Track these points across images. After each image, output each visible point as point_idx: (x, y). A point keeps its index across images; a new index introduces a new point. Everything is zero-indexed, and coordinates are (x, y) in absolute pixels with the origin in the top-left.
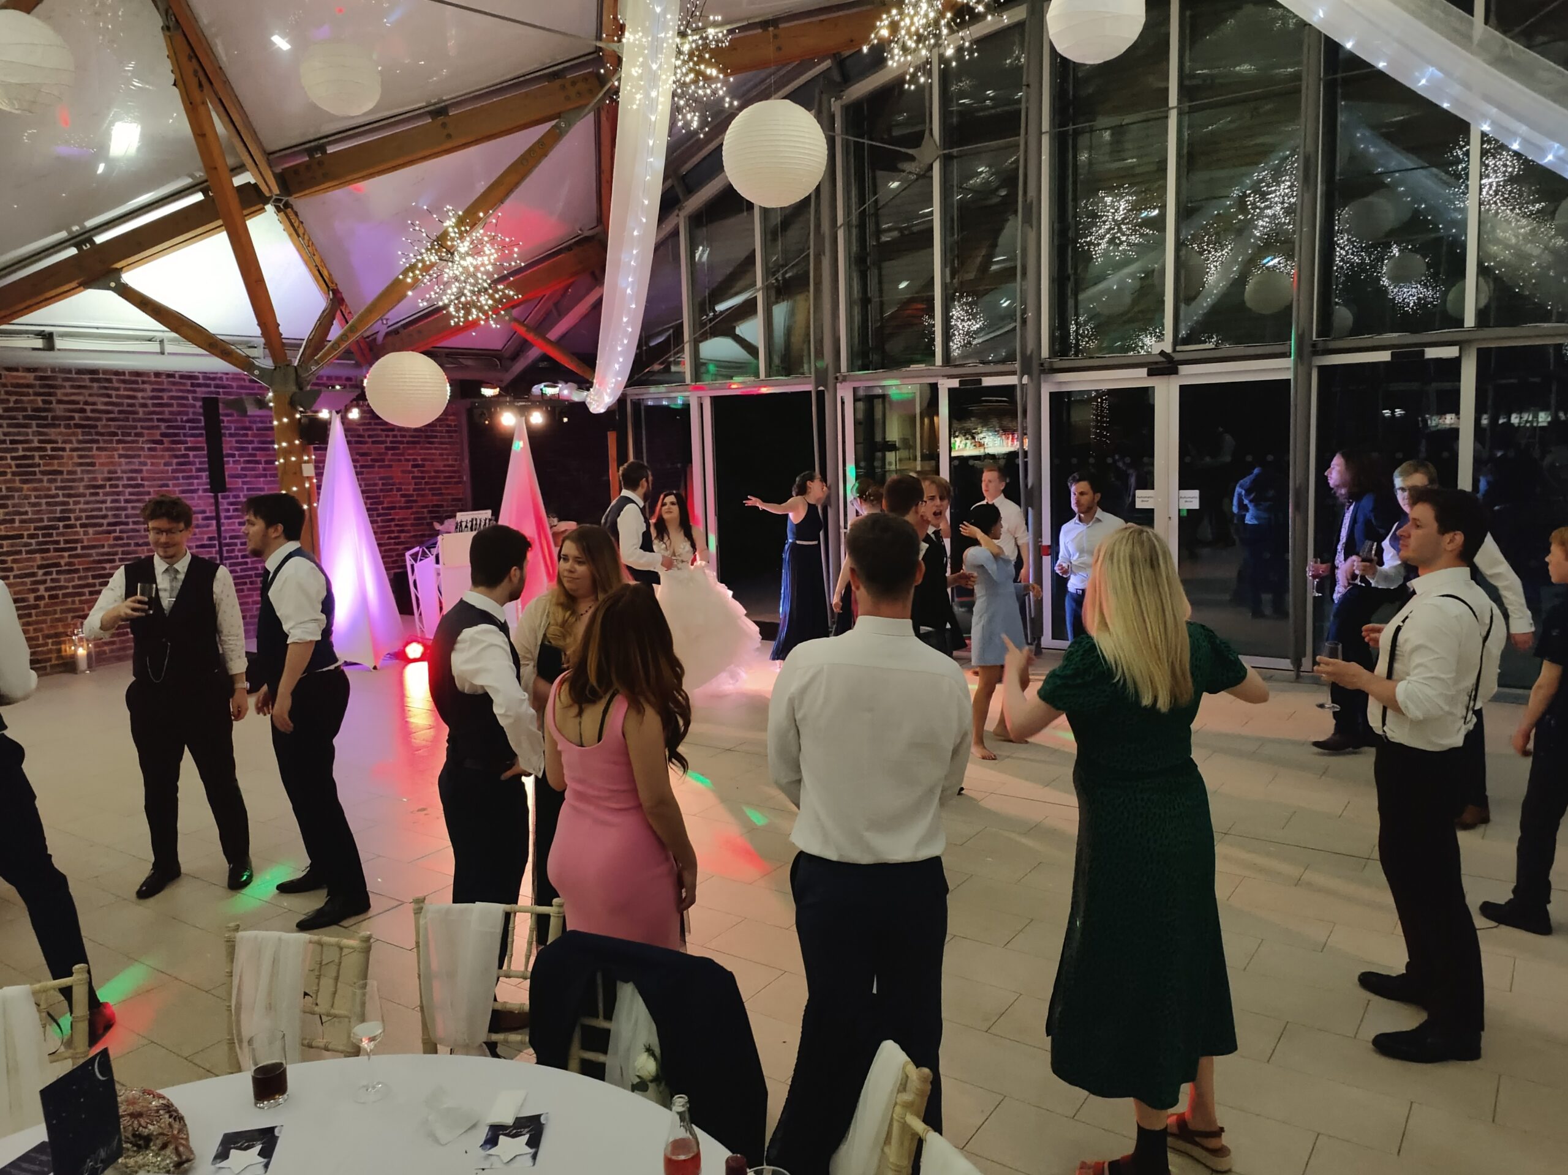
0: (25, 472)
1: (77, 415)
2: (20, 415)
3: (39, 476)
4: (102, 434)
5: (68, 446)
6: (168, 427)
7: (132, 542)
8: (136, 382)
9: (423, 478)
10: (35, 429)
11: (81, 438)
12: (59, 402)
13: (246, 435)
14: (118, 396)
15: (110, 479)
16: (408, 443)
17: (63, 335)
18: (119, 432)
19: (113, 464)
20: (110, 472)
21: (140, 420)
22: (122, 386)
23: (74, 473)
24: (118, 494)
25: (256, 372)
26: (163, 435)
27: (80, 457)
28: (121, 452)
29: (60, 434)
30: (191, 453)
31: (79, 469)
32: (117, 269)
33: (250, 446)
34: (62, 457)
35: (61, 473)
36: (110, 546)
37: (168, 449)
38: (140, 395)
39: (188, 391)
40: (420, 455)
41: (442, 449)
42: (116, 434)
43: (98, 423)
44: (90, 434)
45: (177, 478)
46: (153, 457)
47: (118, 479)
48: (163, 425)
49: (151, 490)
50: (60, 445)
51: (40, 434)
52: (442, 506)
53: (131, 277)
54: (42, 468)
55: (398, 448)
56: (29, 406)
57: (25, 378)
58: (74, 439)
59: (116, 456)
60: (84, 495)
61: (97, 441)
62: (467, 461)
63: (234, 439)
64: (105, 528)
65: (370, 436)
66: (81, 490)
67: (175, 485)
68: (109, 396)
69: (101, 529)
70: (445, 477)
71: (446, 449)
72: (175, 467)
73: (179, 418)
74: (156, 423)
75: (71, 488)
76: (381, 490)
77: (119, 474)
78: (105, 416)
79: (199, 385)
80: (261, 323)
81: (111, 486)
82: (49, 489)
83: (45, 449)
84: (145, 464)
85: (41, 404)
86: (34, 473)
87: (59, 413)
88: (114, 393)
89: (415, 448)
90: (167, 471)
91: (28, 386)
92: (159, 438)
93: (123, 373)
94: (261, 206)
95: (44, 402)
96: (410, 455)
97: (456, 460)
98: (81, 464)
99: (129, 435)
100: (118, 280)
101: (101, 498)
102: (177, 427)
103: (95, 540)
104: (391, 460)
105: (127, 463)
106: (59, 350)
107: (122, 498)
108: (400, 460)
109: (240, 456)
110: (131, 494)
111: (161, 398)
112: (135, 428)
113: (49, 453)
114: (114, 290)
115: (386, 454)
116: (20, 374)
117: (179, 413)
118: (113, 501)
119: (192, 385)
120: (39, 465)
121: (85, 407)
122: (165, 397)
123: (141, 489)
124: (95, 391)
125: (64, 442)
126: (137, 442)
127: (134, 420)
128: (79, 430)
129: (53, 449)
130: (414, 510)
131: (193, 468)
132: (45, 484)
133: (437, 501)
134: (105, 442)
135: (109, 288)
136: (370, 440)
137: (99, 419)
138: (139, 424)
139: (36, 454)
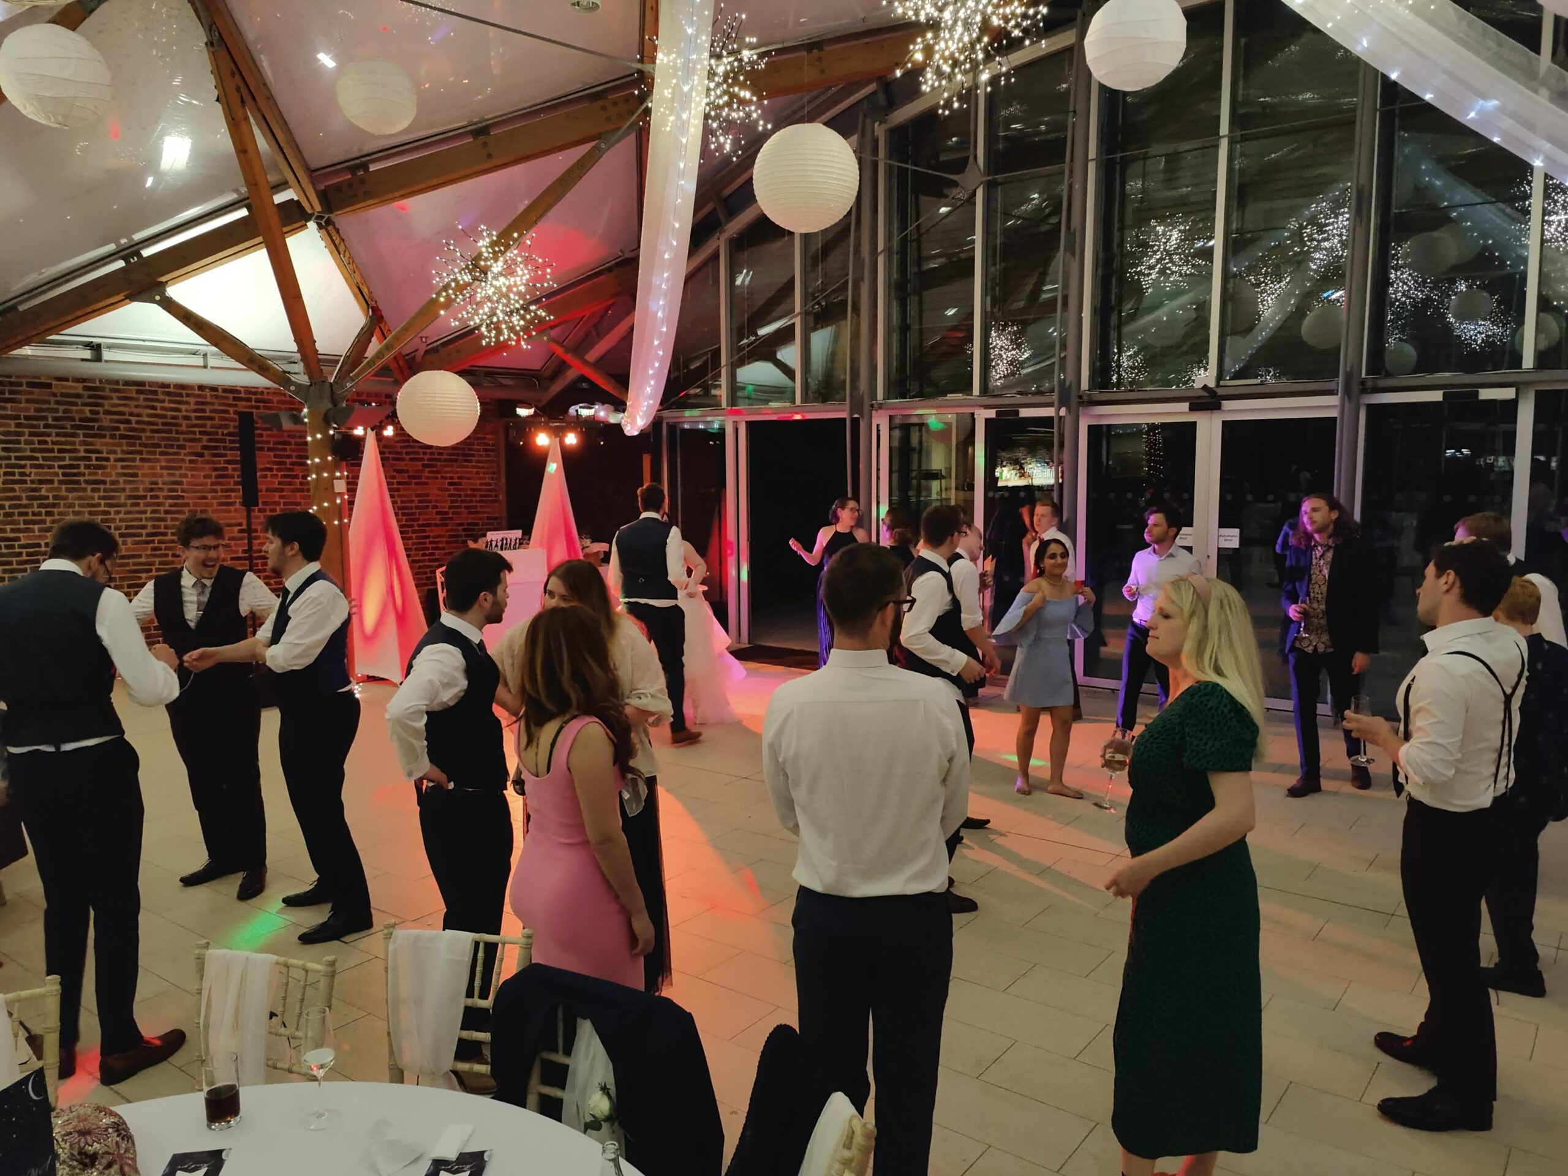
0: (71, 480)
1: (122, 426)
2: (68, 424)
3: (83, 485)
4: (146, 445)
5: (112, 457)
6: (210, 440)
7: (170, 553)
8: (181, 395)
9: (460, 496)
10: (82, 438)
11: (125, 448)
12: (107, 412)
13: (285, 450)
14: (163, 408)
15: (152, 490)
16: (446, 460)
17: (110, 347)
18: (163, 443)
19: (154, 475)
20: (152, 483)
21: (182, 433)
22: (167, 398)
23: (118, 482)
24: (158, 505)
25: (292, 388)
26: (204, 447)
27: (123, 467)
28: (164, 464)
29: (106, 444)
30: (230, 466)
31: (121, 479)
32: (161, 283)
33: (288, 461)
34: (105, 467)
35: (104, 482)
36: (147, 556)
37: (208, 462)
38: (183, 407)
39: (230, 405)
40: (457, 472)
41: (479, 467)
42: (159, 446)
43: (143, 435)
44: (134, 445)
45: (215, 491)
46: (193, 469)
47: (160, 489)
48: (205, 437)
49: (191, 501)
50: (105, 455)
51: (85, 443)
52: (477, 524)
53: (177, 291)
54: (87, 478)
55: (436, 466)
56: (77, 416)
57: (75, 388)
58: (118, 449)
59: (159, 468)
60: (125, 505)
61: (140, 453)
62: (503, 480)
63: (272, 454)
64: (144, 538)
65: (407, 453)
66: (122, 500)
67: (213, 498)
68: (154, 408)
69: (140, 539)
70: (481, 496)
71: (483, 468)
72: (214, 480)
73: (220, 431)
74: (198, 436)
75: (112, 498)
76: (417, 507)
77: (160, 486)
78: (148, 428)
79: (241, 399)
80: (298, 340)
81: (152, 497)
82: (93, 498)
83: (89, 459)
84: (186, 476)
85: (88, 415)
86: (78, 482)
87: (106, 424)
88: (158, 405)
89: (453, 466)
90: (206, 484)
91: (78, 396)
92: (199, 450)
93: (168, 386)
94: (303, 222)
95: (91, 412)
96: (446, 472)
97: (492, 479)
98: (125, 475)
99: (172, 446)
100: (163, 293)
101: (142, 508)
102: (216, 441)
103: (133, 550)
104: (428, 478)
105: (169, 474)
106: (106, 361)
107: (162, 509)
108: (436, 478)
109: (278, 470)
110: (170, 506)
111: (203, 411)
112: (178, 439)
113: (94, 462)
114: (158, 303)
115: (423, 471)
116: (70, 384)
117: (221, 427)
118: (153, 512)
119: (234, 399)
120: (84, 475)
121: (131, 418)
122: (208, 411)
123: (180, 501)
124: (141, 403)
125: (109, 452)
126: (178, 454)
127: (177, 432)
128: (124, 441)
129: (97, 459)
130: (449, 527)
131: (232, 481)
132: (89, 493)
133: (472, 519)
134: (148, 453)
135: (153, 301)
136: (408, 457)
137: (144, 431)
138: (182, 437)
139: (82, 463)
